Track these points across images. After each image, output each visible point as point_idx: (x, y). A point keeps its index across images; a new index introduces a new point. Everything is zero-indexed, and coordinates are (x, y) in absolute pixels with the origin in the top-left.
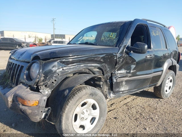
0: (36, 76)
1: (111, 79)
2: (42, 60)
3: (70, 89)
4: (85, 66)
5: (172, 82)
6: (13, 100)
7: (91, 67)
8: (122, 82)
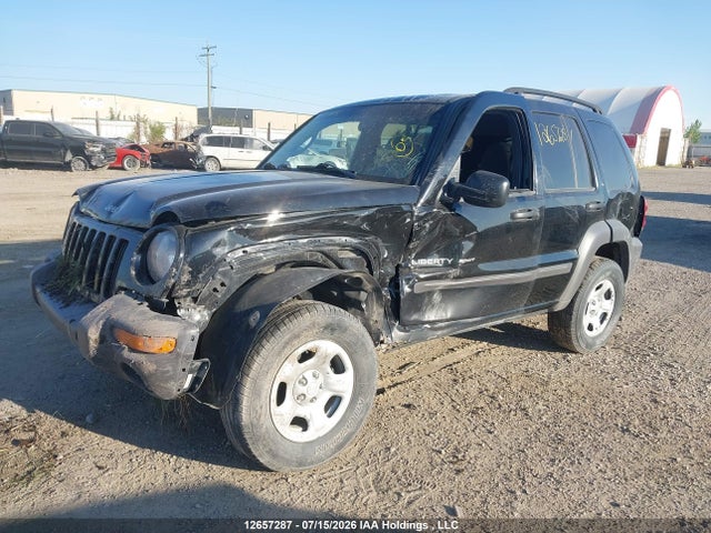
0: (167, 271)
1: (395, 284)
2: (187, 224)
3: (265, 309)
4: (312, 242)
5: (613, 298)
6: (101, 335)
7: (330, 248)
8: (430, 293)
